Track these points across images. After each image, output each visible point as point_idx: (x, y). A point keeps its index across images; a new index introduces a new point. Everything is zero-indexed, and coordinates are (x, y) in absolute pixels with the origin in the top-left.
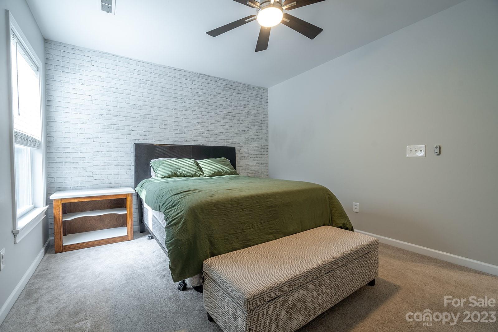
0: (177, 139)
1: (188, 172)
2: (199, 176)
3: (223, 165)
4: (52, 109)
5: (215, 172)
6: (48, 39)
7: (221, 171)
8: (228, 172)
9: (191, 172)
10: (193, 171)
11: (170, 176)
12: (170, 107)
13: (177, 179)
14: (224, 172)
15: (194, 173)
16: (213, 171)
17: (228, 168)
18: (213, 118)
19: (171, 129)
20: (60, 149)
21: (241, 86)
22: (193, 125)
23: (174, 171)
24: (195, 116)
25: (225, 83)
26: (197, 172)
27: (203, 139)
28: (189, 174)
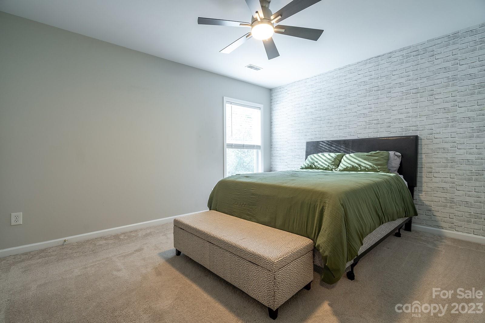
0: (341, 134)
1: (322, 166)
2: (332, 170)
3: (365, 160)
4: (273, 127)
5: (348, 167)
6: (272, 88)
7: (356, 167)
8: (367, 168)
9: (324, 165)
10: (326, 165)
11: (306, 168)
12: (335, 106)
13: (310, 170)
14: (361, 168)
15: (326, 166)
16: (346, 166)
17: (370, 164)
18: (384, 104)
19: (335, 126)
20: (275, 148)
21: (439, 41)
22: (358, 118)
23: (311, 164)
24: (360, 108)
25: (404, 53)
26: (330, 165)
27: (370, 131)
28: (322, 167)
